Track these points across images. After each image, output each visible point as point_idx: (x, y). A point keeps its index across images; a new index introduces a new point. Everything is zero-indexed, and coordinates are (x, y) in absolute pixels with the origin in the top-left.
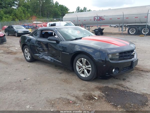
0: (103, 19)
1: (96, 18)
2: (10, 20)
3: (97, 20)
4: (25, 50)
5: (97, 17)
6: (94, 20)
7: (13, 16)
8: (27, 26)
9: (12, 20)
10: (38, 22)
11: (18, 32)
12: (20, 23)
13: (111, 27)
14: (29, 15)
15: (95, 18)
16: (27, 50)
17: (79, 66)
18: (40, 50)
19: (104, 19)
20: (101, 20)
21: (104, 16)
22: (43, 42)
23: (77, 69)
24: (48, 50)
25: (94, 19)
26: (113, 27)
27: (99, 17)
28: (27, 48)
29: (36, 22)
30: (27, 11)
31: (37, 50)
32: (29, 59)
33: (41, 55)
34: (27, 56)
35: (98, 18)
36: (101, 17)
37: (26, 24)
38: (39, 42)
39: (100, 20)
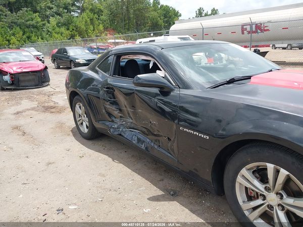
0: (265, 28)
1: (248, 28)
2: (65, 38)
3: (249, 32)
4: (77, 106)
5: (251, 25)
6: (243, 33)
7: (73, 30)
8: (95, 48)
9: (69, 38)
10: (117, 41)
11: (76, 60)
12: (83, 43)
13: (275, 48)
14: (101, 27)
15: (245, 27)
16: (80, 107)
17: (246, 188)
18: (114, 110)
19: (268, 30)
20: (259, 31)
21: (269, 22)
22: (121, 89)
23: (241, 197)
24: (135, 113)
25: (243, 30)
26: (279, 48)
27: (254, 26)
28: (81, 102)
29: (113, 41)
30: (99, 19)
31: (104, 111)
32: (86, 130)
33: (116, 126)
34: (82, 124)
35: (251, 28)
36: (261, 24)
37: (94, 45)
38: (110, 90)
39: (256, 32)
